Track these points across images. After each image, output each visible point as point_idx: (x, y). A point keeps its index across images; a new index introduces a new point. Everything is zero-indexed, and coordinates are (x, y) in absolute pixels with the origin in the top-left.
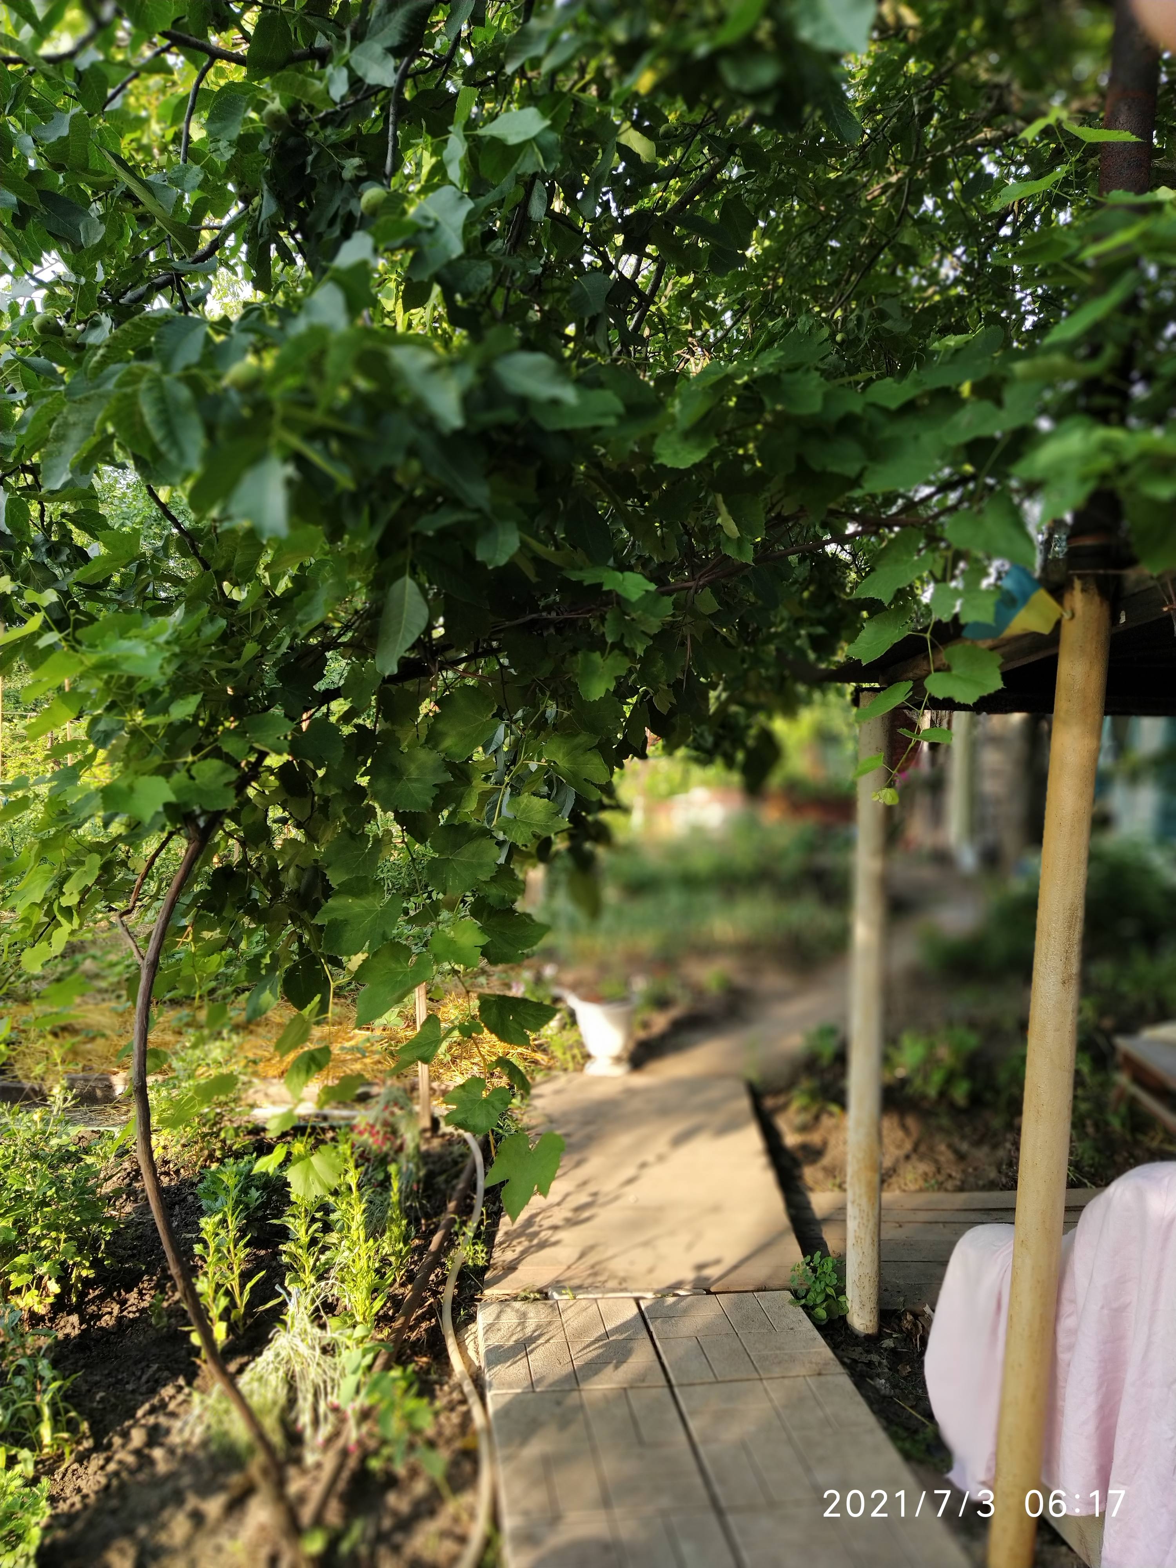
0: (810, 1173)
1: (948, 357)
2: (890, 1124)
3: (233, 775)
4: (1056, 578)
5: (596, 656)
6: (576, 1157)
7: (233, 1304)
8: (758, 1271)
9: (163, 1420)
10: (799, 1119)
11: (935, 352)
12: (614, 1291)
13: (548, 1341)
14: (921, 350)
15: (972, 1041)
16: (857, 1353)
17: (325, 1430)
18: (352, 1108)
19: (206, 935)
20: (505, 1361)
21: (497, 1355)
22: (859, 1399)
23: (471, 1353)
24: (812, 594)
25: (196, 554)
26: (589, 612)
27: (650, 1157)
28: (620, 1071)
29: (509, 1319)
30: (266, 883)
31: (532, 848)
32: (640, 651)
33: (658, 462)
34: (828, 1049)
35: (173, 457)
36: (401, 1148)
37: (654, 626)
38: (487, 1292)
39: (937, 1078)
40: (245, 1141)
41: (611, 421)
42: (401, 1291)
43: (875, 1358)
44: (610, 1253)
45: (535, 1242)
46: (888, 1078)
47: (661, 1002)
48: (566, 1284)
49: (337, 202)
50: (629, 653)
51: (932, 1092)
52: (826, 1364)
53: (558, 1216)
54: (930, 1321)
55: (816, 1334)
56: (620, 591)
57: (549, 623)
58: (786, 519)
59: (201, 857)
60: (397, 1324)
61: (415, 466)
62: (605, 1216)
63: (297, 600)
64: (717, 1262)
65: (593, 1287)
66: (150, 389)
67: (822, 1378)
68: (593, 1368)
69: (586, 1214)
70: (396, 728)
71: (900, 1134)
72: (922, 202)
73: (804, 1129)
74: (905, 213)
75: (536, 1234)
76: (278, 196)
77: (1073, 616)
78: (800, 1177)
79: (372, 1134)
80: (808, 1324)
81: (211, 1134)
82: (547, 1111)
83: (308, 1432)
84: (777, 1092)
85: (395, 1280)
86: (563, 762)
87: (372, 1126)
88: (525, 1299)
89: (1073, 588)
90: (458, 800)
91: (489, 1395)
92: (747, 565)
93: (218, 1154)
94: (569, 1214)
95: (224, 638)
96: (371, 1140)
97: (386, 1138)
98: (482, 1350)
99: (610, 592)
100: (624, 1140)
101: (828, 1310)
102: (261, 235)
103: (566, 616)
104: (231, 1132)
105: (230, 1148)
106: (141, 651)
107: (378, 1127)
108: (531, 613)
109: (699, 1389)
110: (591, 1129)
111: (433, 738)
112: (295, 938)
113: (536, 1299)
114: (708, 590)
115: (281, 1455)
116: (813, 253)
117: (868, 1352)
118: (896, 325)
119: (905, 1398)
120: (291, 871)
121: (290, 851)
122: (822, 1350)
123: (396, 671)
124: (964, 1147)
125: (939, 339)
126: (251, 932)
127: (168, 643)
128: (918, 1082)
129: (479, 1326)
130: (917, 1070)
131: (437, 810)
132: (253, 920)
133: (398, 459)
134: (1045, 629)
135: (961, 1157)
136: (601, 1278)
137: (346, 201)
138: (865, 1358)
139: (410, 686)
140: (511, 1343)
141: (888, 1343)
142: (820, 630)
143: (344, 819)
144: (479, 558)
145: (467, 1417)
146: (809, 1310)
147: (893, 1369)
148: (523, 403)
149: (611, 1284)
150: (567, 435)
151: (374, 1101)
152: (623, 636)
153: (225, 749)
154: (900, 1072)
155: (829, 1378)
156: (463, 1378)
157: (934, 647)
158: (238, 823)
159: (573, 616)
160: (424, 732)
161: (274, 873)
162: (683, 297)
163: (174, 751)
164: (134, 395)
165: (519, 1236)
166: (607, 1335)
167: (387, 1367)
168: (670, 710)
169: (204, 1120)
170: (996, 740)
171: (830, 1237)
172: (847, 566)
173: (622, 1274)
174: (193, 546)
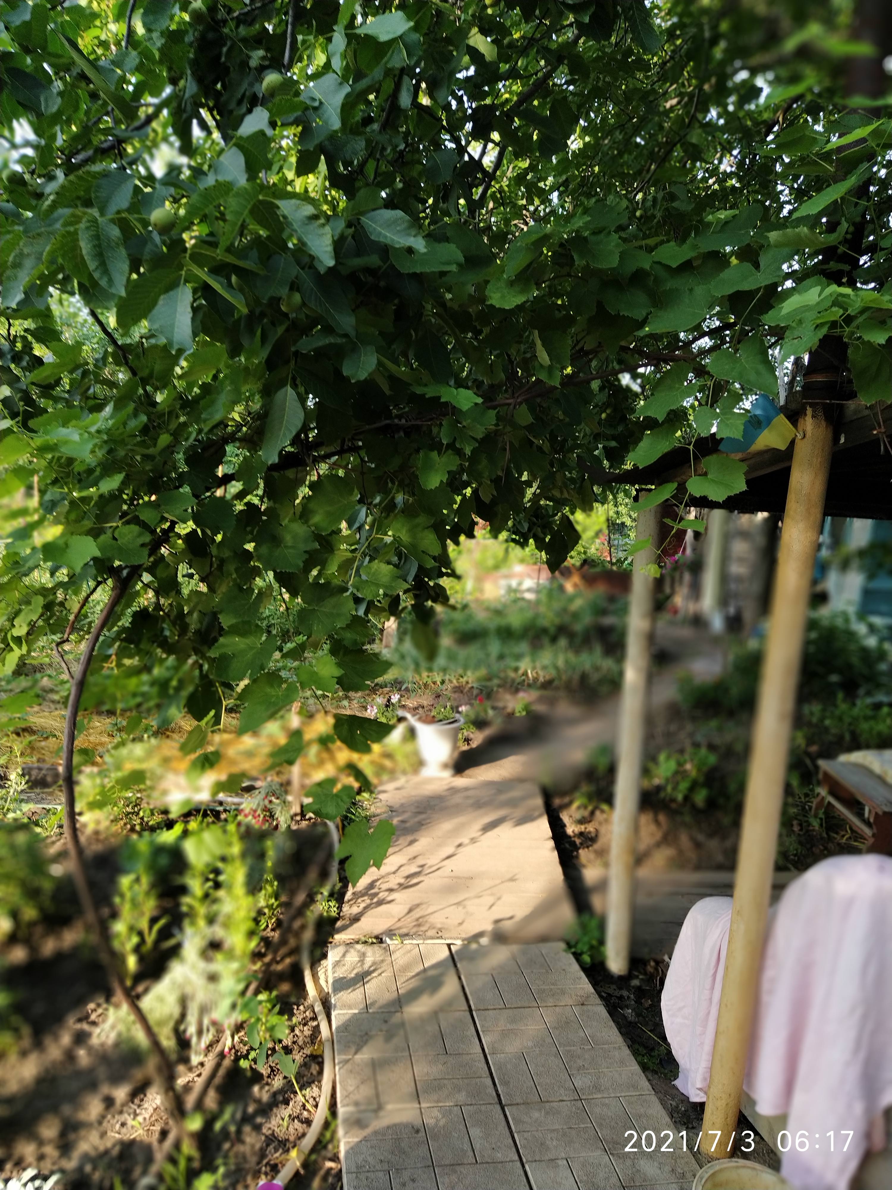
0: (584, 854)
1: (719, 228)
2: (646, 819)
3: (147, 538)
4: (793, 406)
5: (434, 454)
6: (410, 838)
7: (143, 941)
8: (541, 926)
9: (85, 1026)
10: (578, 815)
11: (709, 224)
12: (432, 938)
13: (380, 974)
14: (698, 221)
15: (712, 759)
16: (612, 989)
17: (207, 1039)
18: (242, 796)
19: (127, 662)
20: (347, 989)
21: (341, 984)
22: (612, 1023)
23: (322, 982)
24: (608, 415)
25: (127, 363)
26: (431, 419)
27: (466, 841)
28: (447, 774)
29: (352, 957)
30: (174, 623)
31: (385, 604)
32: (468, 451)
33: (488, 303)
34: (603, 763)
35: (103, 283)
36: (277, 827)
37: (479, 432)
38: (337, 937)
39: (684, 786)
40: (158, 818)
41: (454, 268)
42: (272, 934)
43: (625, 993)
44: (430, 910)
45: (375, 900)
46: (646, 784)
47: (480, 724)
48: (397, 932)
49: (245, 85)
50: (459, 453)
51: (680, 797)
52: (588, 997)
53: (394, 881)
54: (667, 966)
55: (582, 975)
56: (455, 403)
57: (399, 428)
58: (587, 353)
59: (123, 601)
60: (267, 959)
61: (297, 298)
62: (429, 882)
63: (202, 403)
64: (511, 918)
65: (417, 935)
66: (87, 228)
67: (585, 1008)
68: (413, 995)
69: (415, 881)
70: (277, 506)
71: (653, 828)
72: (708, 111)
73: (581, 821)
74: (693, 118)
75: (376, 894)
76: (200, 80)
77: (804, 436)
78: (577, 857)
79: (255, 817)
80: (576, 967)
81: (133, 813)
82: (389, 804)
83: (194, 1040)
84: (563, 793)
85: (267, 926)
86: (405, 537)
87: (255, 811)
88: (365, 942)
89: (806, 415)
90: (323, 564)
91: (334, 1014)
92: (555, 388)
93: (138, 828)
94: (402, 881)
95: (145, 430)
96: (254, 821)
97: (265, 820)
98: (331, 981)
99: (446, 404)
100: (446, 826)
101: (591, 957)
102: (185, 111)
103: (413, 423)
104: (148, 812)
105: (147, 823)
106: (76, 437)
107: (259, 812)
108: (386, 419)
109: (491, 1012)
110: (423, 816)
111: (305, 514)
112: (197, 666)
113: (373, 943)
114: (524, 406)
115: (173, 1057)
116: (621, 147)
117: (620, 989)
118: (682, 205)
119: (646, 1025)
120: (195, 615)
121: (195, 599)
122: (585, 986)
123: (277, 461)
124: (701, 837)
125: (713, 213)
126: (162, 661)
127: (98, 432)
128: (669, 789)
129: (328, 964)
130: (667, 780)
131: (307, 570)
132: (164, 651)
133: (284, 292)
134: (782, 446)
135: (698, 845)
136: (423, 929)
137: (251, 85)
138: (618, 993)
139: (290, 473)
140: (353, 975)
141: (635, 982)
142: (613, 444)
143: (234, 576)
144: (345, 374)
145: (316, 1030)
146: (577, 956)
147: (638, 1002)
148: (385, 250)
149: (431, 933)
150: (417, 277)
151: (257, 792)
152: (455, 439)
153: (142, 518)
154: (657, 781)
155: (589, 1007)
156: (315, 1001)
157: (696, 458)
158: (153, 575)
159: (419, 423)
160: (299, 510)
161: (181, 616)
162: (520, 179)
163: (102, 517)
164: (76, 232)
165: (363, 896)
166: (425, 970)
167: (257, 992)
168: (492, 501)
169: (128, 802)
170: (744, 535)
171: (596, 901)
172: (636, 395)
173: (439, 926)
174: (125, 358)
